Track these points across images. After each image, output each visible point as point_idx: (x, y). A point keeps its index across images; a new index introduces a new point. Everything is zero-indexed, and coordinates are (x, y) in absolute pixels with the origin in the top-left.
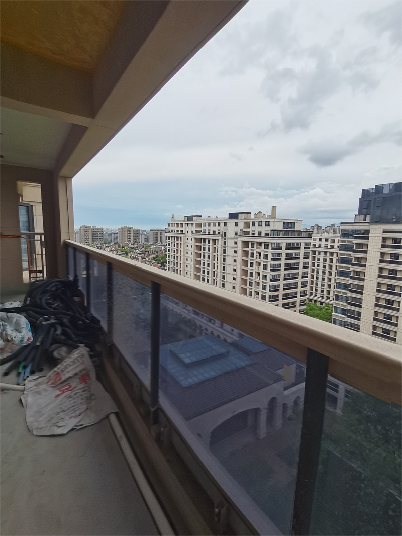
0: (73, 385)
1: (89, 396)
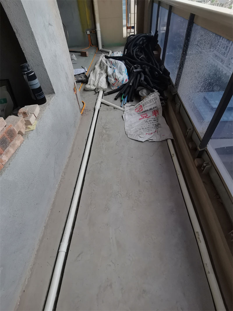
0: (149, 115)
1: (157, 124)
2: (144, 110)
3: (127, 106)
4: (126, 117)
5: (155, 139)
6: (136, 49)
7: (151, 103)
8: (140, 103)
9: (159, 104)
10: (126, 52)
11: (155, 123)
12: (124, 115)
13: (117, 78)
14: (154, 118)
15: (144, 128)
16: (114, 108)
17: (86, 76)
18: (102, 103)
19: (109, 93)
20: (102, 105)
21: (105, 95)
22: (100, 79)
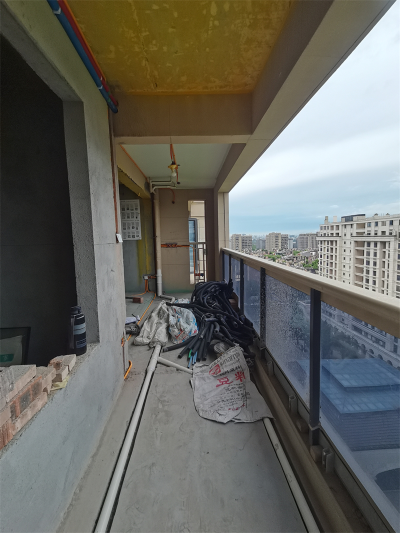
0: (231, 379)
1: (244, 394)
2: (222, 371)
3: (196, 367)
4: (196, 382)
5: (243, 418)
6: (207, 297)
7: (232, 362)
8: (216, 361)
9: (243, 362)
10: (194, 300)
11: (242, 392)
12: (192, 380)
13: (182, 329)
14: (239, 384)
15: (225, 400)
16: (178, 370)
17: (137, 326)
18: (158, 363)
19: (170, 349)
20: (158, 365)
21: (163, 350)
22: (158, 330)
